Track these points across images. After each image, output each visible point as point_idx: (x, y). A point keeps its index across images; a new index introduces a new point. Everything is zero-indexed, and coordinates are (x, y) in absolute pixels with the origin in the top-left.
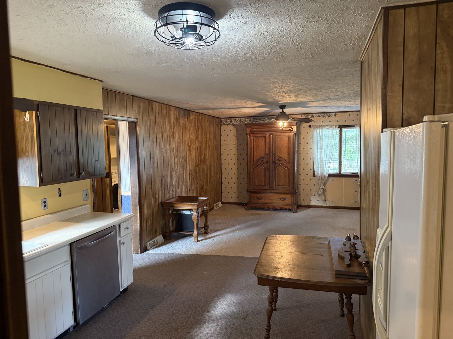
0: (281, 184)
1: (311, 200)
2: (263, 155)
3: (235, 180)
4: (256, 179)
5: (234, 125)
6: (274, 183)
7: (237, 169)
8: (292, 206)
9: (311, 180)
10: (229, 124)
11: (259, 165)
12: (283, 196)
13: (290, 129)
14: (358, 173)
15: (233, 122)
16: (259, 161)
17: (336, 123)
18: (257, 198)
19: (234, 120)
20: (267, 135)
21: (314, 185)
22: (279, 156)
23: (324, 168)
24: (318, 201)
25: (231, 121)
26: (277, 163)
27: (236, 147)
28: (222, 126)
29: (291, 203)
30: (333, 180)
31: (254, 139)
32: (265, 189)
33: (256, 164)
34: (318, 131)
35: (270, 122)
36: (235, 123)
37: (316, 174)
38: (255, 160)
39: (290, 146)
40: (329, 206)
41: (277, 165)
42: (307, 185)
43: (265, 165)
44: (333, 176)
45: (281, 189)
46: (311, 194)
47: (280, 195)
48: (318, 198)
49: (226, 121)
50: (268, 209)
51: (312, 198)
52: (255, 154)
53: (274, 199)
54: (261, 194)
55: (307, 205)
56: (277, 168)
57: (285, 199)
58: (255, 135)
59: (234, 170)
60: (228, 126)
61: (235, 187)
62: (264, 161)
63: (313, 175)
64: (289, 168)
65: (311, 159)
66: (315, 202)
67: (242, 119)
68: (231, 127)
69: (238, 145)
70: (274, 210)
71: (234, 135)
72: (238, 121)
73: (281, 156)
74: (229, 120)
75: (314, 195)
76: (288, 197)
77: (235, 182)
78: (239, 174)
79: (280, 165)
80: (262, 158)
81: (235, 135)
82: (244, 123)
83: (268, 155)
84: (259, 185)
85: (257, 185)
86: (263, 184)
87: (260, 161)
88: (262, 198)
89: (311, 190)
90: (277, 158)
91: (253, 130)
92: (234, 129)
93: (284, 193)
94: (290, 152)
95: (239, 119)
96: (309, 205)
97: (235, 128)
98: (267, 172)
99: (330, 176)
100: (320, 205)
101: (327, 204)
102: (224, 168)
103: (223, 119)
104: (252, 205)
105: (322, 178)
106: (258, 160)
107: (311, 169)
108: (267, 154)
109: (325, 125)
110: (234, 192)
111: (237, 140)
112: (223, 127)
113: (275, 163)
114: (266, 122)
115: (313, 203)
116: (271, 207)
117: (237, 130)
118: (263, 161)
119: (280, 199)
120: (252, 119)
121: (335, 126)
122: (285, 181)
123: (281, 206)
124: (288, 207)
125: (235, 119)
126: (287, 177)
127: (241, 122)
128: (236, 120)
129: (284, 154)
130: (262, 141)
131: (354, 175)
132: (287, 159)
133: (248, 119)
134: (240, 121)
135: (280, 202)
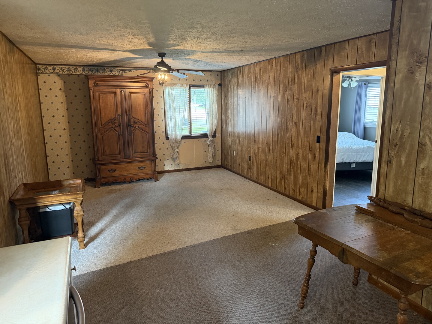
0: (139, 151)
1: (164, 165)
2: (114, 116)
3: (67, 150)
4: (106, 148)
5: (59, 75)
6: (131, 150)
7: (70, 136)
8: (153, 174)
9: (163, 143)
10: (51, 73)
11: (109, 128)
12: (142, 164)
13: (145, 85)
14: (207, 134)
15: (58, 71)
16: (109, 124)
17: (185, 82)
18: (109, 171)
19: (58, 68)
20: (117, 90)
21: (167, 149)
22: (134, 117)
23: (177, 130)
24: (172, 165)
25: (54, 69)
26: (133, 126)
27: (66, 106)
28: (39, 75)
29: (151, 171)
30: (185, 142)
31: (100, 95)
32: (119, 158)
33: (104, 128)
34: (170, 89)
35: (111, 74)
36: (61, 73)
37: (169, 136)
38: (104, 123)
39: (147, 106)
40: (182, 169)
41: (132, 129)
42: (160, 149)
43: (117, 129)
44: (185, 138)
45: (139, 156)
46: (165, 158)
47: (138, 164)
48: (172, 162)
49: (46, 69)
50: (125, 182)
51: (166, 163)
52: (103, 114)
53: (132, 169)
54: (114, 166)
55: (161, 171)
56: (133, 132)
57: (144, 168)
58: (102, 90)
59: (65, 137)
60: (49, 76)
61: (67, 160)
62: (117, 124)
63: (166, 138)
64: (147, 131)
65: (162, 121)
66: (168, 167)
67: (71, 67)
68: (56, 78)
69: (67, 104)
70: (132, 182)
71: (60, 89)
72: (64, 70)
73: (137, 118)
74: (50, 68)
75: (168, 160)
76: (148, 165)
77: (67, 153)
78: (73, 143)
79: (137, 128)
80: (113, 120)
81: (63, 89)
82: (75, 73)
83: (121, 116)
84: (111, 155)
85: (108, 154)
86: (117, 153)
87: (111, 124)
88: (115, 170)
89: (164, 154)
90: (132, 120)
91: (98, 83)
92: (60, 81)
93: (143, 161)
94: (148, 112)
95: (67, 67)
96: (163, 170)
97: (62, 79)
98: (121, 138)
99: (183, 138)
100: (174, 169)
101: (180, 167)
102: (49, 136)
103: (40, 66)
104: (102, 180)
105: (176, 140)
106: (107, 123)
107: (163, 132)
108: (119, 115)
109: (176, 83)
110: (67, 167)
111: (66, 96)
112: (42, 78)
113: (130, 125)
114: (106, 74)
115: (167, 168)
116: (128, 179)
117: (65, 83)
118: (115, 123)
119: (138, 168)
120: (86, 69)
121: (186, 85)
122: (143, 147)
123: (140, 176)
124: (148, 176)
125: (60, 67)
126: (146, 142)
127: (71, 73)
128: (62, 68)
129: (140, 115)
130: (111, 98)
131: (204, 136)
132: (145, 121)
133: (80, 69)
134: (69, 70)
135: (139, 171)
